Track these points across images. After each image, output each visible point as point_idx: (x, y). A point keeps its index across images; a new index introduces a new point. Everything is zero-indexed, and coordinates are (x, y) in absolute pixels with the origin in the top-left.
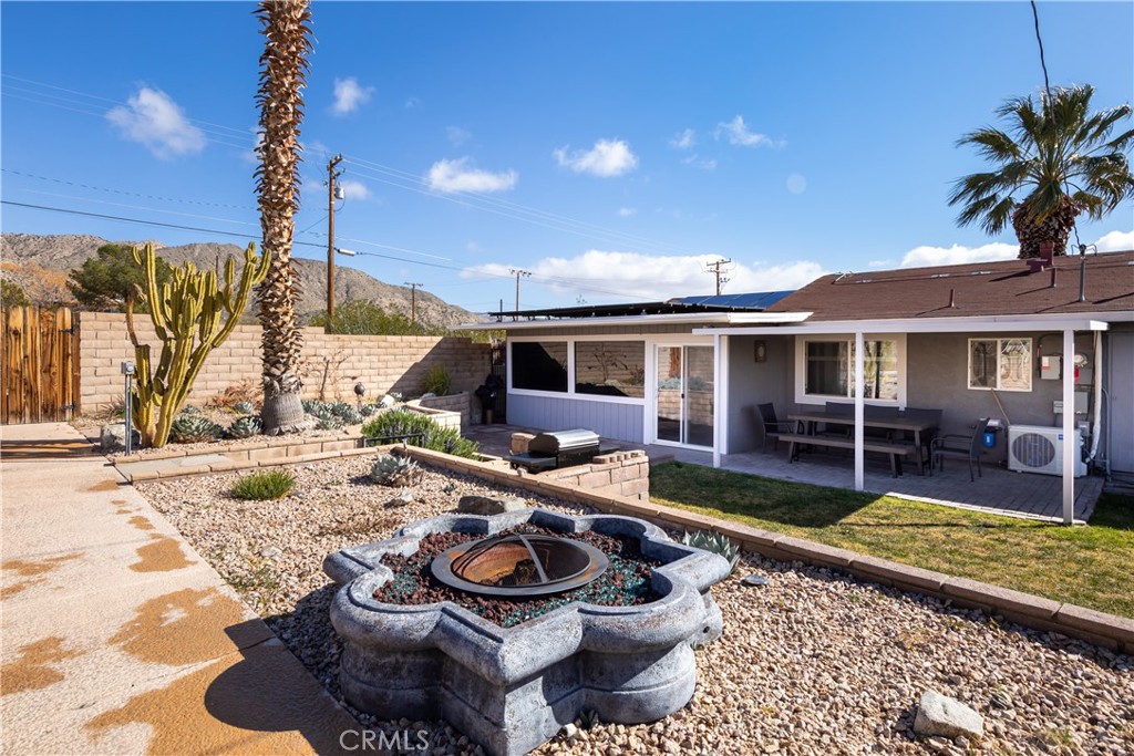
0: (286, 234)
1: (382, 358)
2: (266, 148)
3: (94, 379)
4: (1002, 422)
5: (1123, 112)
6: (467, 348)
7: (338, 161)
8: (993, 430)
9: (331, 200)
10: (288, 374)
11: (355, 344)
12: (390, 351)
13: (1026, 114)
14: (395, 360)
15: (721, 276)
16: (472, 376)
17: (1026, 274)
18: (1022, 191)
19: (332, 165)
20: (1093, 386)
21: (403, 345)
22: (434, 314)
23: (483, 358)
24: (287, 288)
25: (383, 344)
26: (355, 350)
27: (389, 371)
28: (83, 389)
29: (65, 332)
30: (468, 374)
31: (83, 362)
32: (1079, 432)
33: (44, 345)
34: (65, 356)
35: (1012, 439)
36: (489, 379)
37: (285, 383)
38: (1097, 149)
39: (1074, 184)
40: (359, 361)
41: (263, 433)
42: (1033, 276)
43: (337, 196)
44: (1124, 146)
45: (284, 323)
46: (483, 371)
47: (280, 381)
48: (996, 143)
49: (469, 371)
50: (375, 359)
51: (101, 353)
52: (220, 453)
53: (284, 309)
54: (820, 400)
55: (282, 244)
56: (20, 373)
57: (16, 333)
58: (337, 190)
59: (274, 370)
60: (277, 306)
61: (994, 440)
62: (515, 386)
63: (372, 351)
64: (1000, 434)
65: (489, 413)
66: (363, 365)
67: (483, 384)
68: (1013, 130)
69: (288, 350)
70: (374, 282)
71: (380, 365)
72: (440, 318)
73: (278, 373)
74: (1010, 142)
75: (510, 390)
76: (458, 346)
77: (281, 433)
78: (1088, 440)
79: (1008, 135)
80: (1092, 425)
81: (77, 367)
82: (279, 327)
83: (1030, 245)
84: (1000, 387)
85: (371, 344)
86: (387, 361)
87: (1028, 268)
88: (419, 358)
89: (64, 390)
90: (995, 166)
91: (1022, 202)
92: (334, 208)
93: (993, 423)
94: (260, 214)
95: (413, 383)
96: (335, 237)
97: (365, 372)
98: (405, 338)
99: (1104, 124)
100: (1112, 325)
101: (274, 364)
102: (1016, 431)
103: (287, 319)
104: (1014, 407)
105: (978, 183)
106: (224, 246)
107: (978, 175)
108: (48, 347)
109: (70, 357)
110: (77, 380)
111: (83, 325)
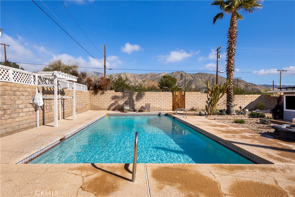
0: (232, 76)
1: (243, 100)
2: (228, 60)
3: (187, 104)
6: (269, 98)
7: (219, 48)
9: (217, 59)
10: (232, 103)
11: (237, 97)
12: (246, 99)
14: (247, 101)
16: (271, 105)
19: (218, 49)
21: (249, 97)
22: (242, 86)
23: (275, 100)
24: (232, 86)
25: (244, 97)
26: (237, 98)
27: (245, 103)
28: (186, 106)
29: (183, 95)
30: (270, 105)
31: (186, 101)
33: (180, 98)
34: (183, 100)
36: (277, 106)
37: (232, 105)
40: (238, 101)
41: (227, 114)
43: (219, 57)
45: (232, 93)
46: (275, 104)
47: (231, 105)
49: (270, 104)
50: (242, 100)
51: (188, 99)
52: (223, 117)
53: (231, 91)
55: (231, 78)
56: (177, 102)
57: (177, 96)
58: (219, 56)
59: (229, 103)
60: (230, 90)
62: (287, 108)
63: (241, 99)
65: (277, 116)
66: (238, 102)
67: (275, 108)
69: (232, 99)
71: (243, 102)
72: (244, 87)
73: (230, 103)
75: (285, 109)
76: (266, 97)
77: (231, 115)
81: (185, 102)
82: (231, 94)
85: (241, 97)
86: (245, 101)
88: (253, 100)
89: (183, 106)
92: (218, 61)
94: (226, 73)
95: (252, 107)
96: (218, 68)
97: (239, 104)
98: (250, 95)
101: (229, 101)
103: (232, 92)
106: (180, 72)
108: (181, 98)
109: (184, 100)
110: (185, 104)
111: (186, 94)
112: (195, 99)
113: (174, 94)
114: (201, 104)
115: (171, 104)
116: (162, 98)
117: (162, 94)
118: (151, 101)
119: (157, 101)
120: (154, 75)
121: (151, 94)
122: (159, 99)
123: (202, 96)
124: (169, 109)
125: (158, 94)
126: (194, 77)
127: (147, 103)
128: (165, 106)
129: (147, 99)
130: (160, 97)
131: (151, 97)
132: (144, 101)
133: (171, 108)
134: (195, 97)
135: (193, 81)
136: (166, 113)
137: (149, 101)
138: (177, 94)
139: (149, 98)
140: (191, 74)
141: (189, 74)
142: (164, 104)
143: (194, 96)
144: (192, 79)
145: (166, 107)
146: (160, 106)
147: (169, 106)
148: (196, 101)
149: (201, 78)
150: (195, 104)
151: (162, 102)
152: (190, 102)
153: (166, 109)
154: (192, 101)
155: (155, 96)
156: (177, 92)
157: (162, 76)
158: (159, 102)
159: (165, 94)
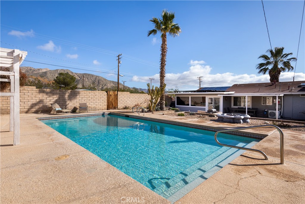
3: (120, 103)
4: (267, 110)
5: (291, 54)
7: (120, 55)
8: (266, 111)
9: (118, 64)
13: (271, 52)
15: (201, 80)
17: (271, 85)
18: (270, 67)
19: (119, 56)
20: (281, 104)
23: (170, 99)
29: (116, 95)
32: (279, 111)
35: (269, 113)
38: (285, 60)
39: (280, 65)
42: (272, 86)
43: (120, 63)
44: (290, 60)
46: (170, 102)
48: (265, 57)
51: (120, 98)
54: (237, 107)
56: (111, 101)
58: (120, 62)
61: (266, 113)
62: (177, 105)
64: (267, 112)
68: (269, 55)
70: (105, 80)
74: (268, 57)
78: (281, 113)
79: (268, 56)
80: (281, 110)
82: (163, 95)
83: (272, 78)
84: (267, 105)
87: (272, 84)
90: (265, 62)
91: (270, 69)
92: (119, 66)
93: (266, 110)
99: (287, 55)
100: (284, 95)
101: (162, 100)
102: (270, 111)
104: (269, 108)
105: (261, 65)
106: (66, 70)
107: (262, 63)
108: (114, 97)
109: (117, 99)
110: (117, 103)
111: (118, 94)
112: (126, 98)
113: (109, 94)
114: (130, 103)
115: (106, 103)
116: (97, 97)
117: (97, 93)
118: (85, 100)
119: (92, 100)
120: (31, 70)
121: (85, 93)
122: (94, 98)
123: (130, 95)
124: (104, 108)
125: (93, 93)
126: (81, 77)
127: (81, 102)
128: (100, 105)
129: (81, 98)
130: (95, 96)
131: (85, 96)
132: (78, 100)
133: (106, 107)
134: (125, 97)
135: (80, 80)
136: (109, 112)
137: (83, 100)
138: (111, 94)
139: (83, 96)
140: (77, 74)
141: (75, 73)
142: (99, 103)
143: (125, 95)
144: (79, 78)
145: (101, 107)
146: (95, 105)
147: (104, 105)
148: (127, 100)
149: (88, 78)
150: (126, 103)
151: (97, 102)
152: (122, 101)
153: (101, 108)
154: (124, 100)
155: (90, 95)
156: (111, 92)
157: (42, 72)
158: (94, 102)
159: (100, 93)
